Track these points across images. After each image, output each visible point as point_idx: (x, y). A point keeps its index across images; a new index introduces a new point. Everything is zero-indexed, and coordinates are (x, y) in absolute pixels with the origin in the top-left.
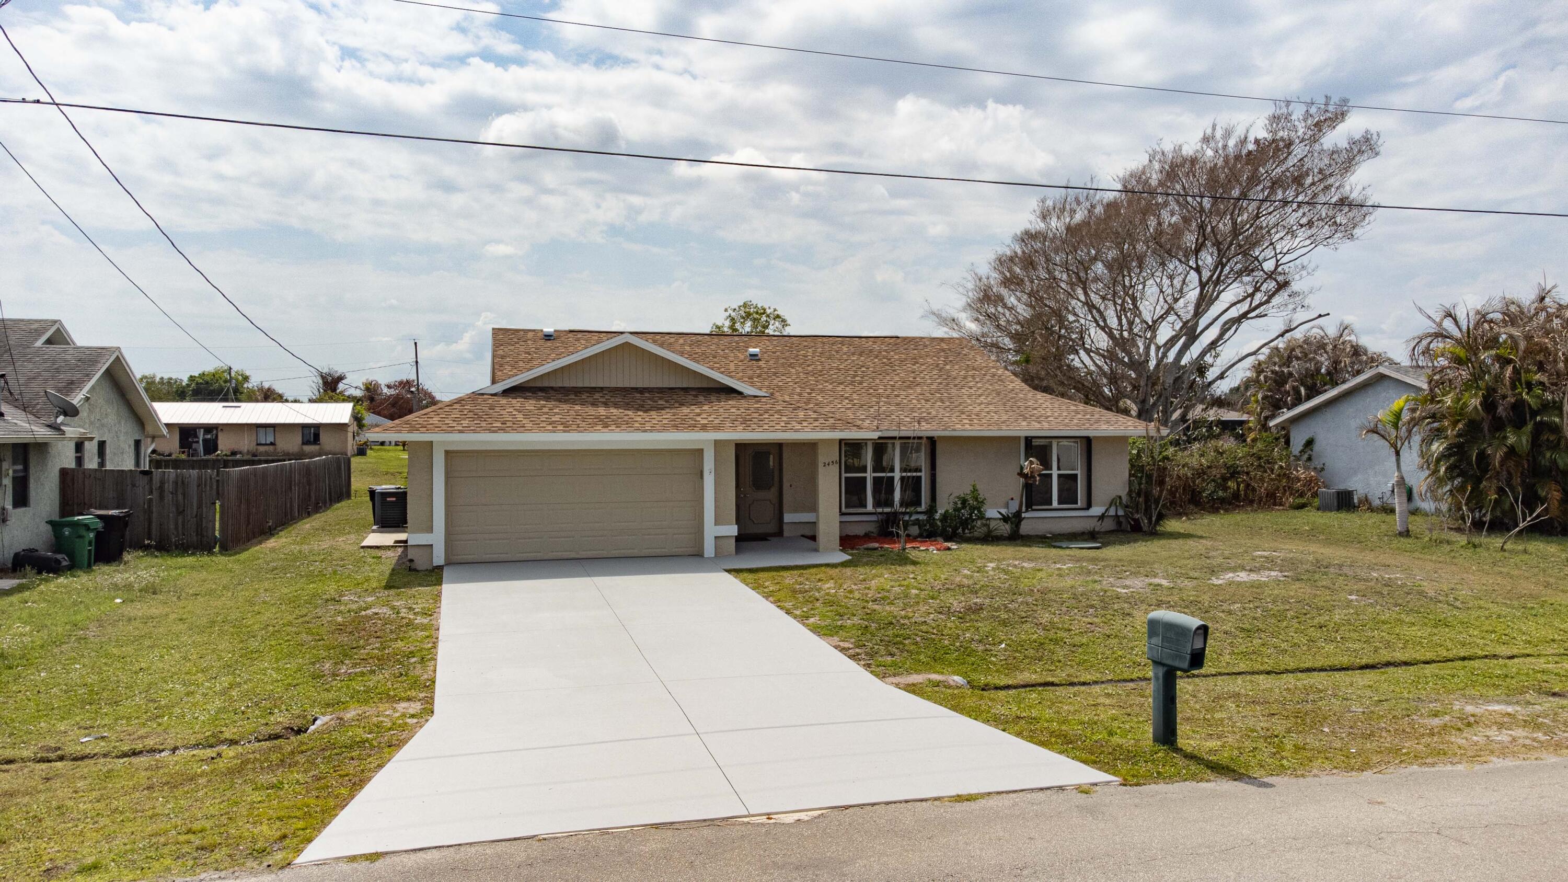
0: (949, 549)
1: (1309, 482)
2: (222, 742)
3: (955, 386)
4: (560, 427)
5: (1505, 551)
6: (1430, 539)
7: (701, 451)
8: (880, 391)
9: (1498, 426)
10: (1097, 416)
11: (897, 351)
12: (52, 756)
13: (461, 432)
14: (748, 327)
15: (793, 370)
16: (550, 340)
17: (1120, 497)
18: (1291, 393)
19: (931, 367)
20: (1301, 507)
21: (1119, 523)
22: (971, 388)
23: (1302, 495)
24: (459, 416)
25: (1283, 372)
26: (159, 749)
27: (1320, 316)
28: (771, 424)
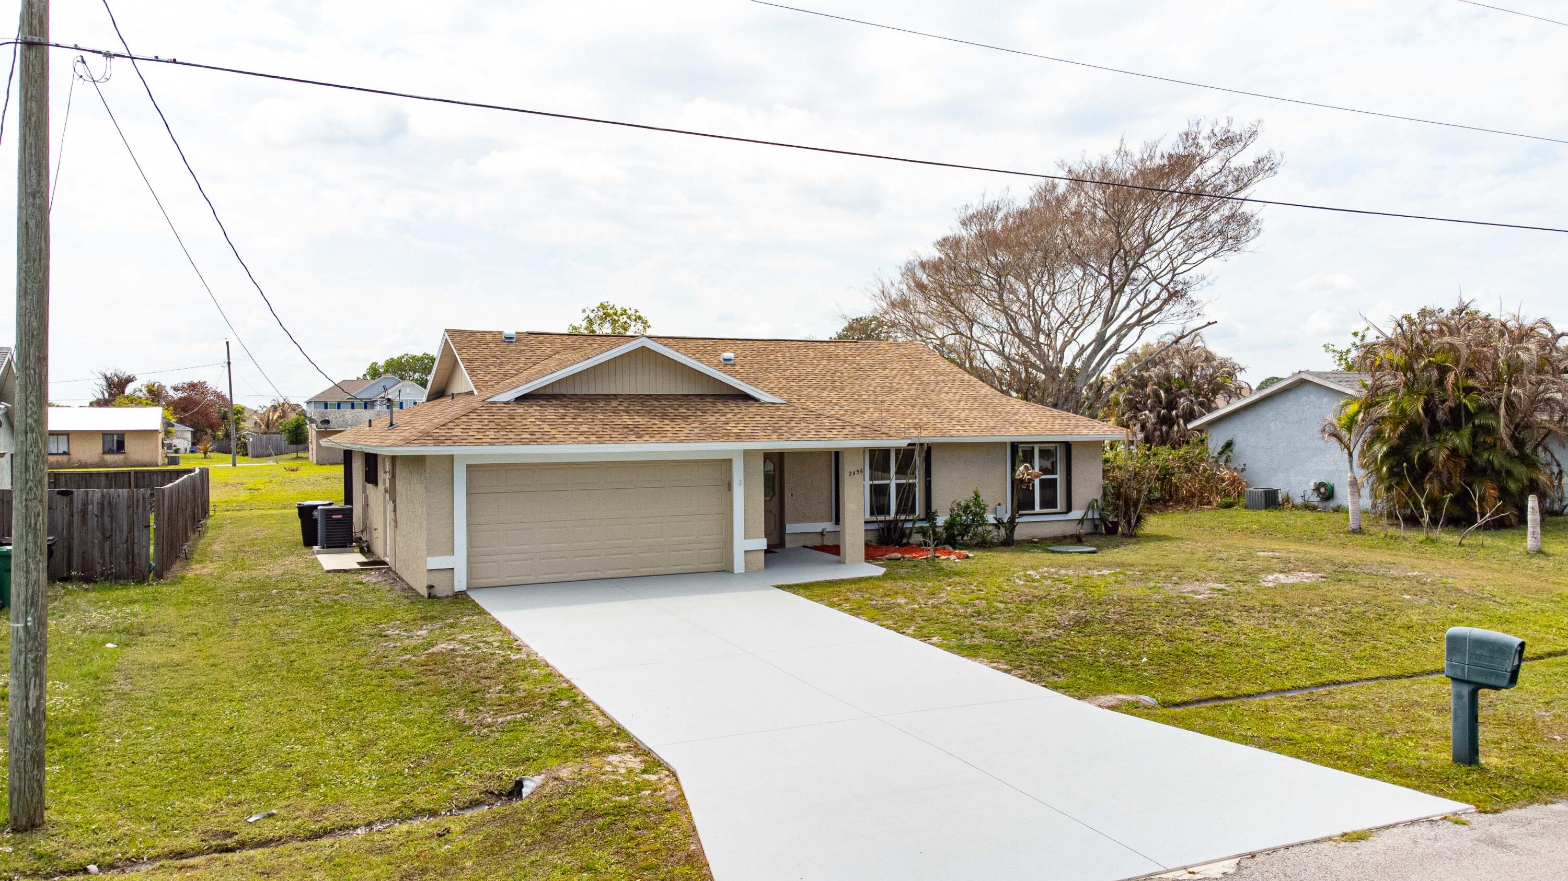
0: (968, 557)
1: (1234, 482)
2: (419, 812)
3: (933, 391)
4: (593, 438)
5: (1463, 546)
6: (1386, 536)
7: (730, 461)
8: (864, 397)
9: (1435, 428)
10: (1073, 421)
11: (862, 356)
12: (230, 842)
13: (491, 444)
14: (607, 329)
15: (771, 375)
16: (512, 342)
17: (1097, 501)
18: (1152, 395)
19: (902, 372)
20: (1229, 506)
21: (1096, 526)
22: (947, 393)
23: (1228, 495)
24: (481, 427)
25: (1142, 375)
26: (352, 825)
27: (1209, 324)
28: (803, 432)
